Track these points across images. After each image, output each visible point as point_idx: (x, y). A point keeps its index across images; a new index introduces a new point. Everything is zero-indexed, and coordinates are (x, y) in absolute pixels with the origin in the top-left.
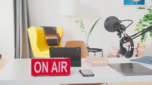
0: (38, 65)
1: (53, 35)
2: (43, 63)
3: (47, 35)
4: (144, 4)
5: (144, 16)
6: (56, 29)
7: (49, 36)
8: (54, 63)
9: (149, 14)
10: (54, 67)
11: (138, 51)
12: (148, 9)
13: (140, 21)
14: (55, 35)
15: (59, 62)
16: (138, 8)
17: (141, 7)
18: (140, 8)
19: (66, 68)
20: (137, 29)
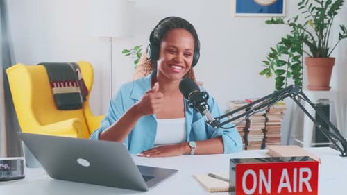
0: (250, 178)
1: (71, 84)
2: (261, 172)
3: (55, 84)
4: (282, 13)
5: (281, 41)
6: (78, 70)
7: (61, 86)
8: (285, 172)
9: (293, 36)
10: (285, 181)
11: (267, 120)
12: (291, 25)
13: (272, 52)
14: (75, 84)
15: (295, 170)
16: (268, 22)
17: (275, 19)
18: (272, 22)
19: (310, 181)
20: (267, 69)
